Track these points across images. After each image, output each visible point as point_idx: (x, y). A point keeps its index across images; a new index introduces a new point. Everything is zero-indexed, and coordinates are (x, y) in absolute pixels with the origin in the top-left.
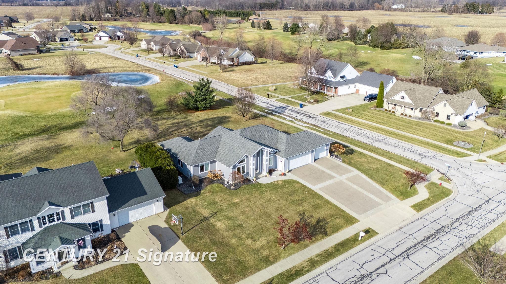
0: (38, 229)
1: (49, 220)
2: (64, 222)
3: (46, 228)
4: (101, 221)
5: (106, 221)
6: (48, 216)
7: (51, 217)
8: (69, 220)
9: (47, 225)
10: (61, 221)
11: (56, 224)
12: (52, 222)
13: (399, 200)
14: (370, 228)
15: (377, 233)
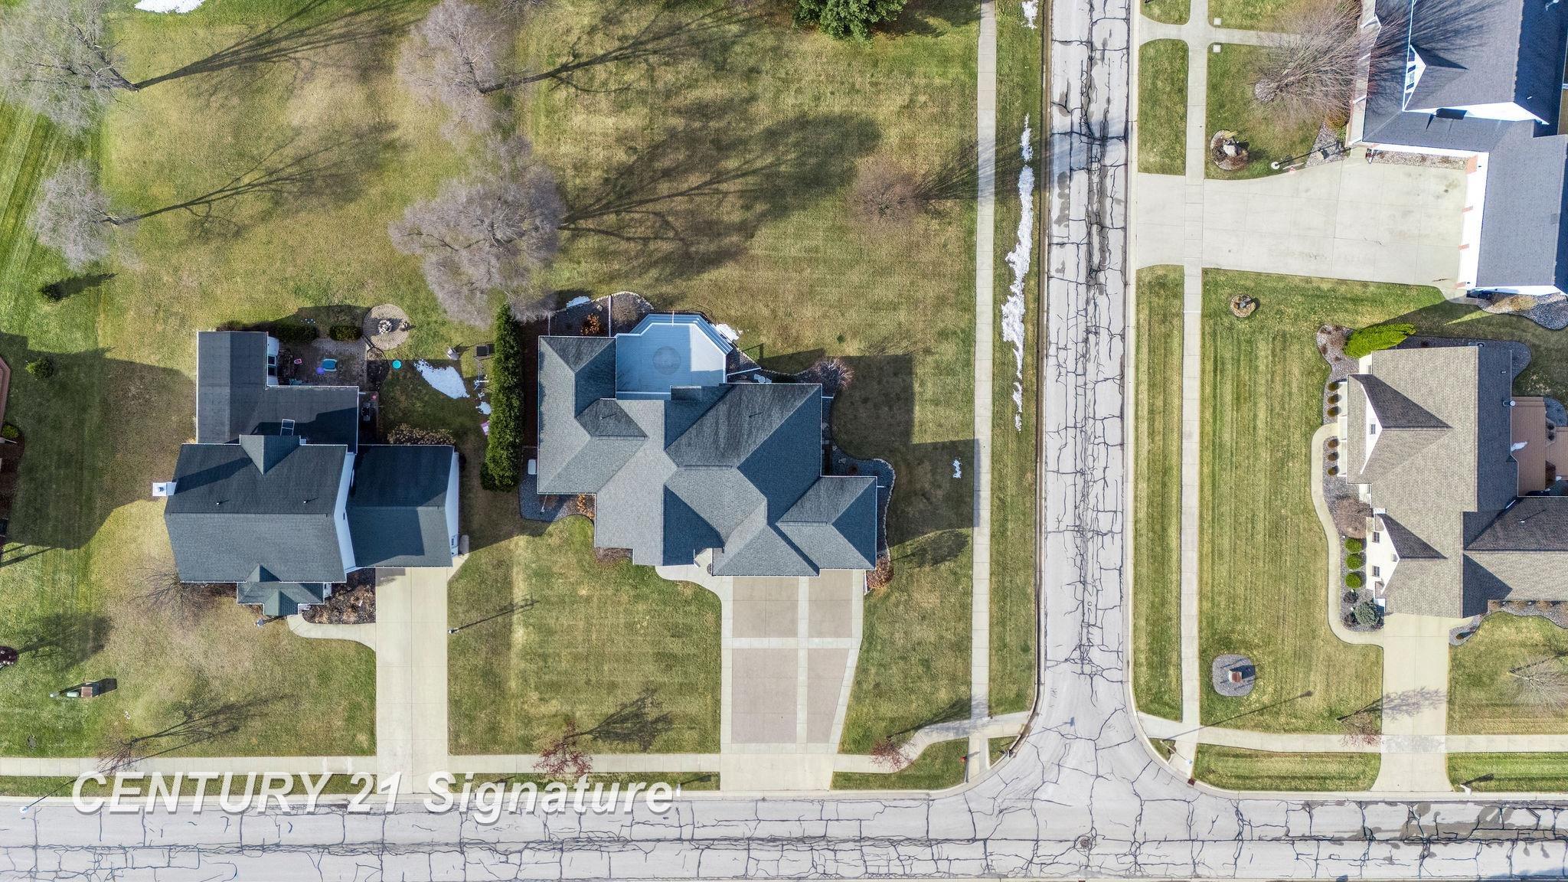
13: (836, 750)
14: (718, 775)
15: (718, 788)
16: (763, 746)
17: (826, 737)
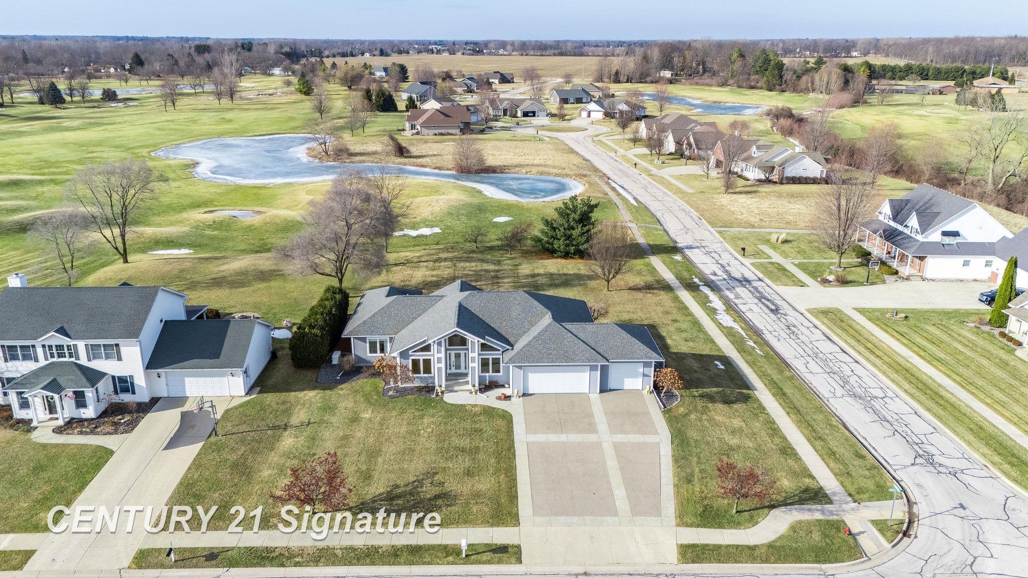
0: (42, 362)
1: (58, 353)
2: (77, 362)
3: (52, 363)
4: (131, 377)
5: (140, 381)
6: (56, 346)
7: (60, 350)
8: (83, 361)
9: (55, 360)
10: (73, 359)
11: (66, 362)
12: (62, 357)
13: (674, 523)
14: (518, 547)
15: (519, 561)
16: (575, 519)
17: (656, 511)
